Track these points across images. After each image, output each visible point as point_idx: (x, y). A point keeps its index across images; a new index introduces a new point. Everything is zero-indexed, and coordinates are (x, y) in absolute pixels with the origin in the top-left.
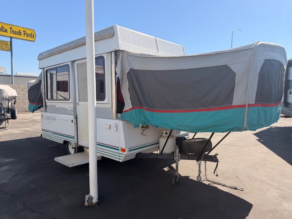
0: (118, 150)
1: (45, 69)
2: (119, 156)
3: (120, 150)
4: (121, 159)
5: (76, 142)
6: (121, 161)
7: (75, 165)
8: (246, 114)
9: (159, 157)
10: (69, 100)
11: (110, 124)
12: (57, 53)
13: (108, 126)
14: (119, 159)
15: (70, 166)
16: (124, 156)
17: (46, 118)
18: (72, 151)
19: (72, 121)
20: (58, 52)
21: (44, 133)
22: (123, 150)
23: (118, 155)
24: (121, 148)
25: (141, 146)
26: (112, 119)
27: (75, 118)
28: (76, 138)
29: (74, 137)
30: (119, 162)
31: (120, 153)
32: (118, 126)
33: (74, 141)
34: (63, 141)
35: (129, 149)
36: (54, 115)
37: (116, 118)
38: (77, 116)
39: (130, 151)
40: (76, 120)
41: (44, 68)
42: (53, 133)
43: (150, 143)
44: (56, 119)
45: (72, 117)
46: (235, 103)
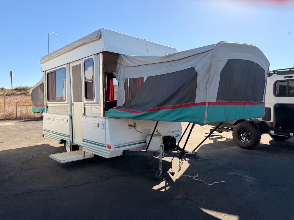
0: (105, 147)
1: (47, 72)
2: (106, 153)
3: (106, 147)
4: (107, 156)
5: (71, 141)
6: (107, 157)
7: (67, 161)
8: (206, 111)
9: (145, 154)
10: (65, 101)
11: (98, 122)
12: (55, 56)
13: (96, 124)
14: (106, 155)
15: (62, 162)
16: (109, 152)
17: (47, 118)
18: (68, 149)
19: (68, 120)
20: (57, 56)
21: (45, 133)
22: (109, 147)
23: (105, 151)
24: (107, 144)
25: (128, 143)
26: (100, 117)
27: (70, 118)
28: (71, 136)
29: (69, 136)
30: (105, 158)
31: (107, 149)
32: (105, 124)
33: (69, 140)
34: (60, 140)
35: (115, 146)
36: (53, 115)
37: (104, 117)
38: (72, 116)
39: (115, 148)
40: (71, 119)
41: (45, 71)
42: (52, 133)
43: (138, 141)
44: (55, 119)
45: (68, 117)
46: (197, 101)
